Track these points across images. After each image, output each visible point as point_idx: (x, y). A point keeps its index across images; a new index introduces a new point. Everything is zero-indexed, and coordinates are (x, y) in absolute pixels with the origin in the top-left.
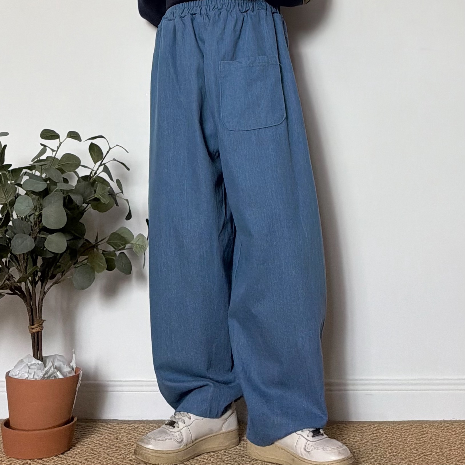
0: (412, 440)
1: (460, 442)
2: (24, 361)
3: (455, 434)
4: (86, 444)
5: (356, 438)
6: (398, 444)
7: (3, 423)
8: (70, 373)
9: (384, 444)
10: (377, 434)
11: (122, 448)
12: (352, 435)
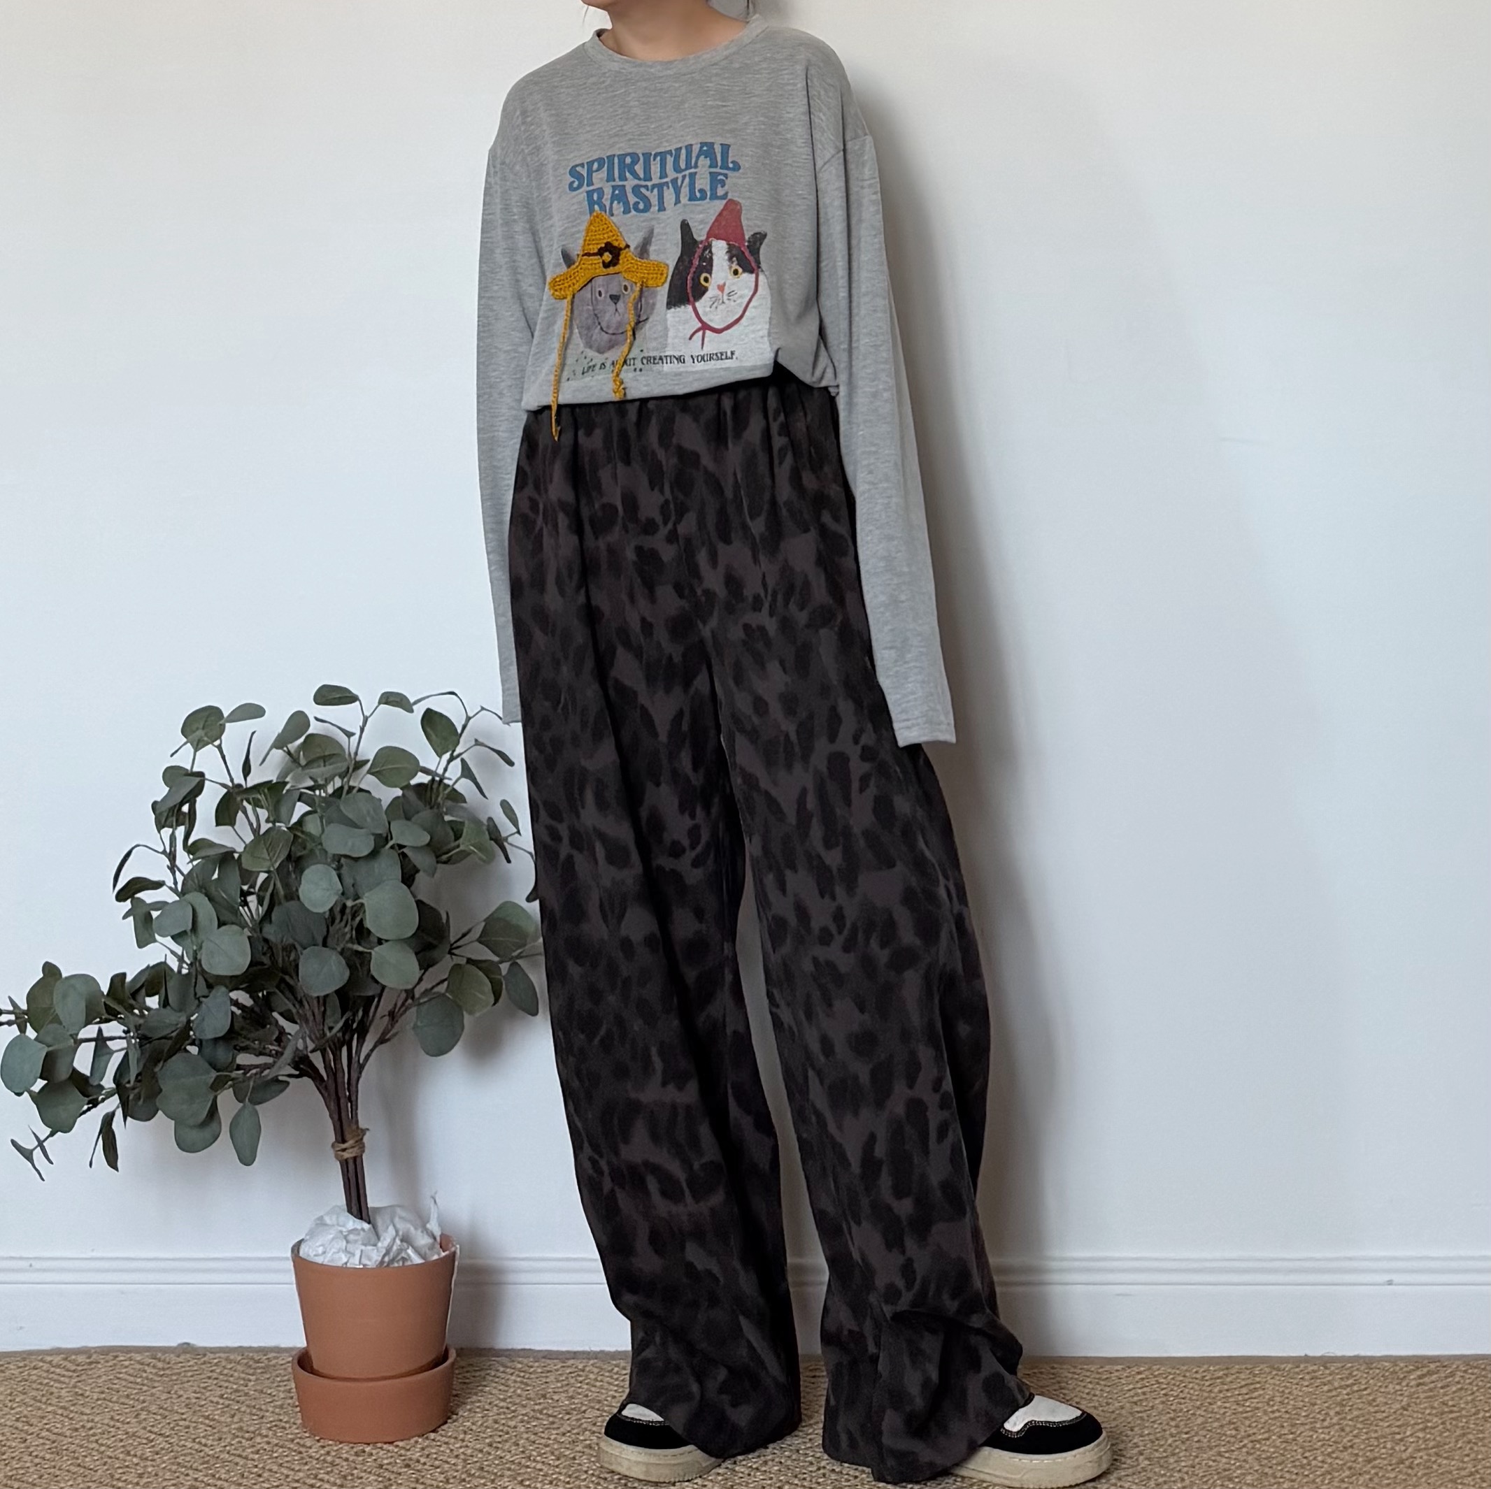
0: (1227, 1405)
1: (1338, 1409)
2: (328, 1220)
3: (1330, 1391)
4: (478, 1407)
5: (1095, 1398)
6: (1194, 1414)
7: (296, 1361)
8: (431, 1248)
9: (1160, 1414)
10: (1145, 1389)
11: (562, 1418)
12: (1087, 1391)
